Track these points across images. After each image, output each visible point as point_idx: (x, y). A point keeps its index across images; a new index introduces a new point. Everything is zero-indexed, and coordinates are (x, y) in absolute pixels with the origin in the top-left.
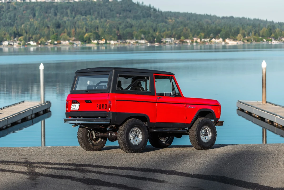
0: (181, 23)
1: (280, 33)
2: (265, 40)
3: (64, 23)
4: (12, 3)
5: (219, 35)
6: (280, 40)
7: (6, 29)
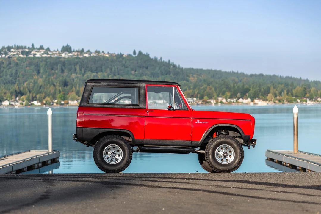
0: (205, 81)
1: (316, 92)
2: (299, 101)
3: (72, 80)
4: (13, 59)
5: (247, 94)
6: (316, 100)
7: (6, 87)
